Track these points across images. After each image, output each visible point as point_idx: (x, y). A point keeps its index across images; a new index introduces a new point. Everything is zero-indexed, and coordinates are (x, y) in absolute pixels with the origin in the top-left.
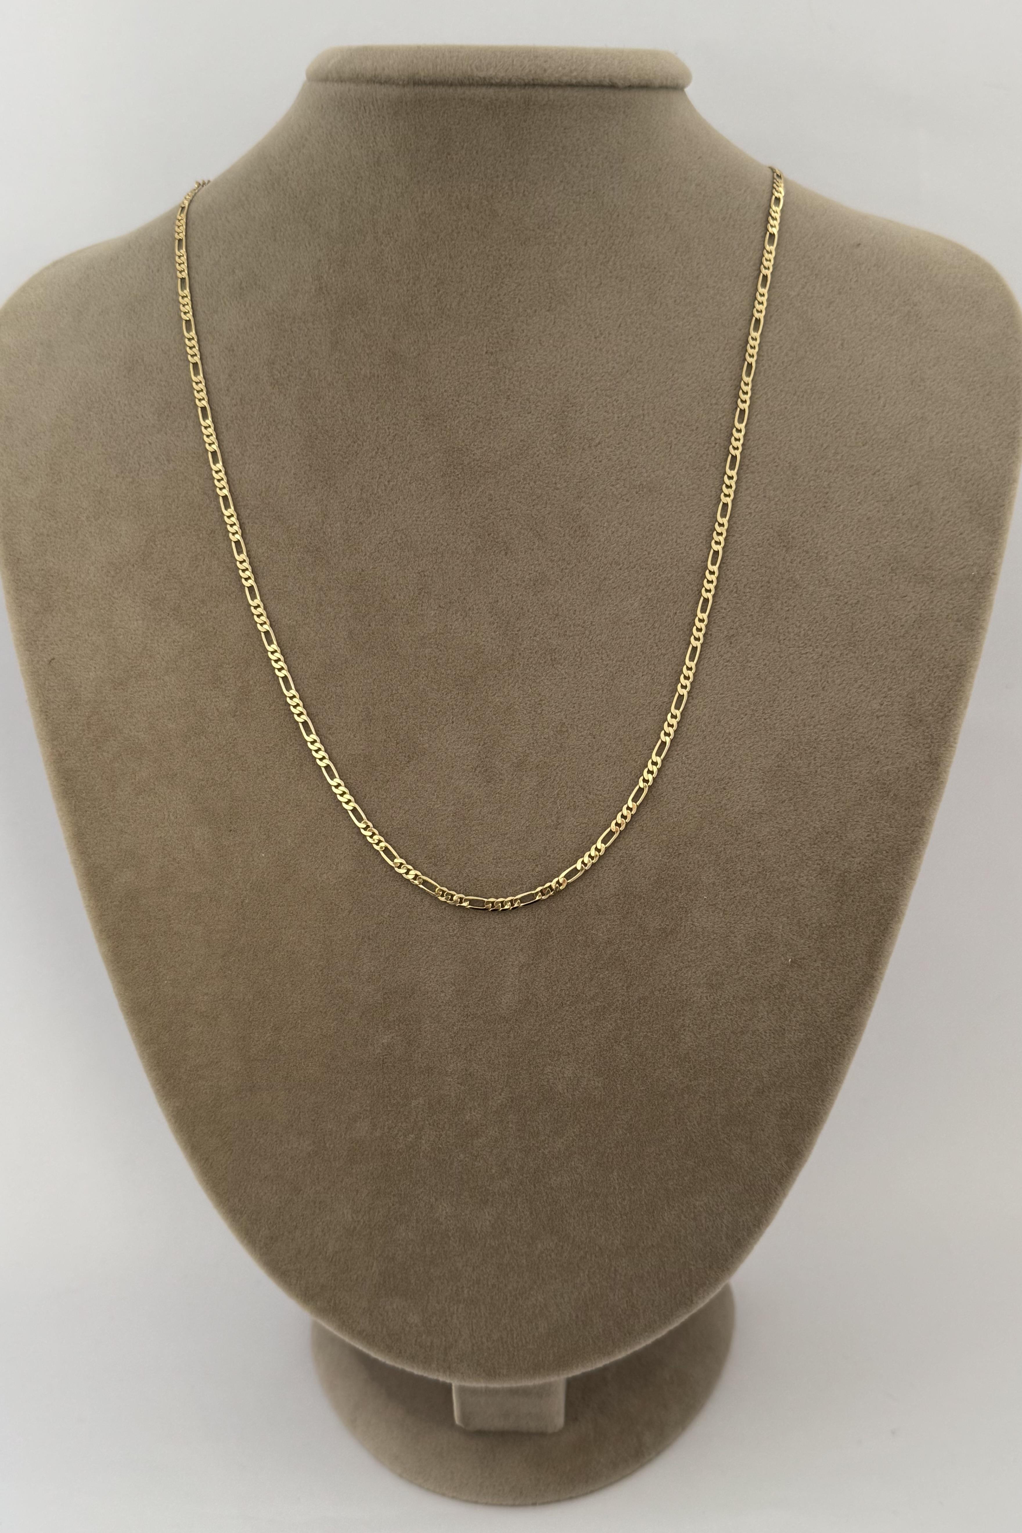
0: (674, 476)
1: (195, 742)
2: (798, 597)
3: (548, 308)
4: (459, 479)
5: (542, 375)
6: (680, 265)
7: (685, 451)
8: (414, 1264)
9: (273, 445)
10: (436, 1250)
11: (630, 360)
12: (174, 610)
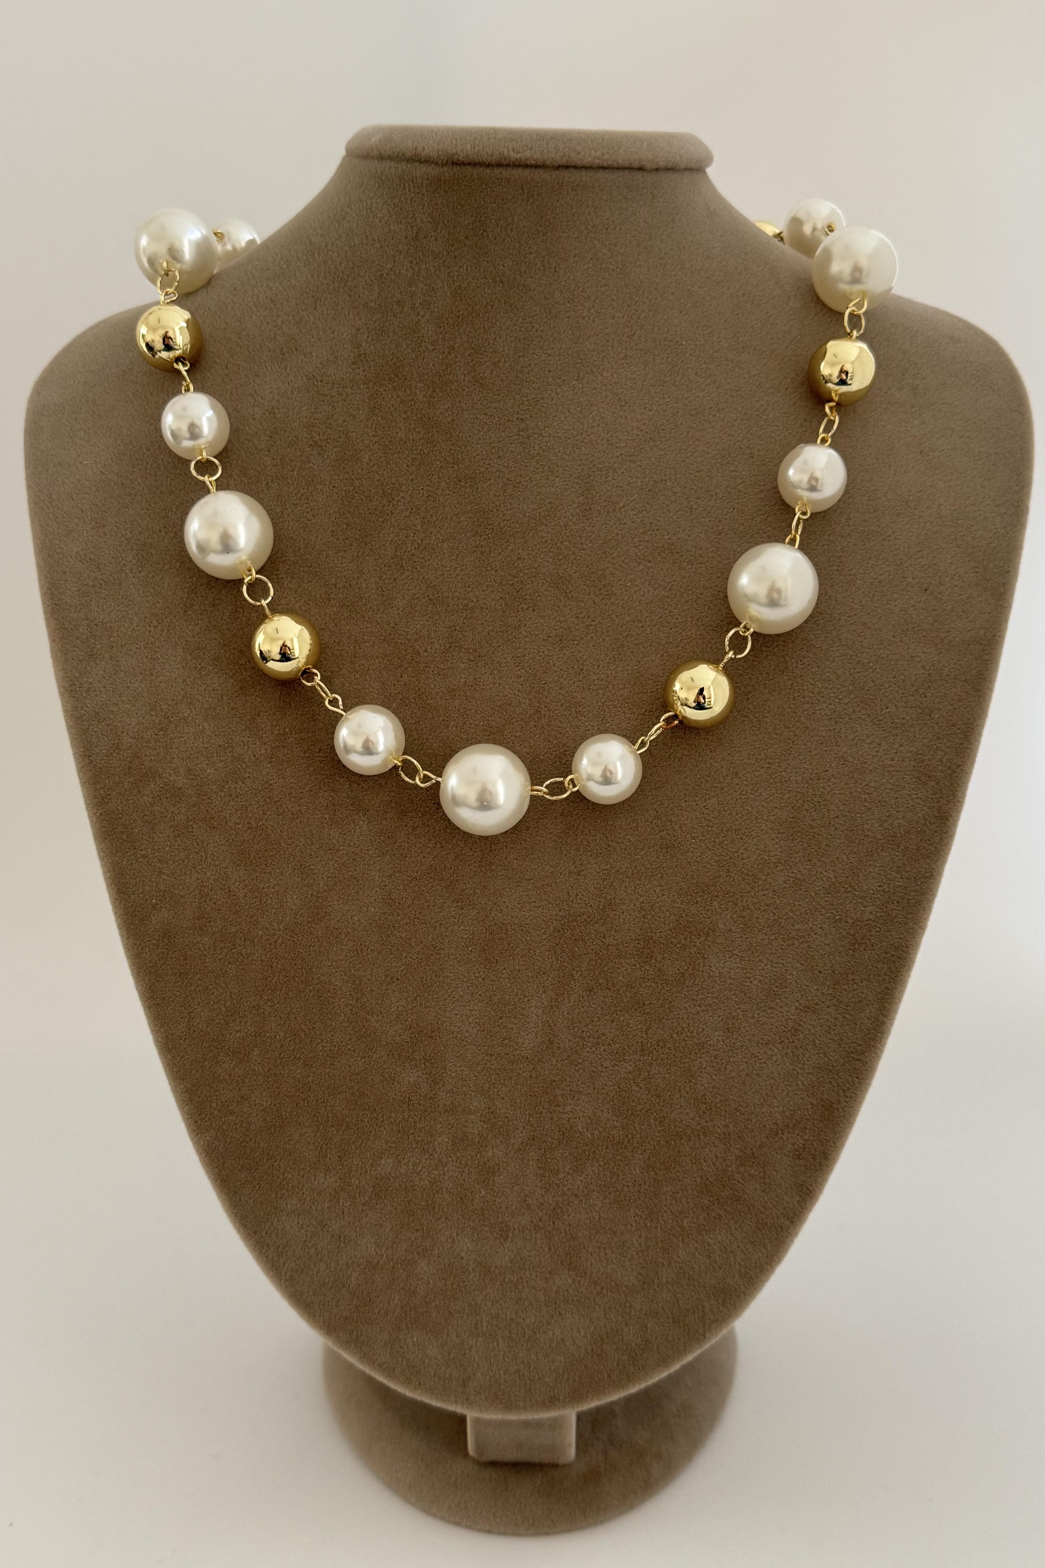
0: (694, 539)
1: (233, 787)
2: (812, 656)
3: (576, 378)
4: (489, 538)
5: (569, 441)
6: (702, 339)
7: (705, 515)
8: (434, 1297)
9: (311, 504)
10: (457, 1284)
11: (653, 428)
12: (214, 660)
